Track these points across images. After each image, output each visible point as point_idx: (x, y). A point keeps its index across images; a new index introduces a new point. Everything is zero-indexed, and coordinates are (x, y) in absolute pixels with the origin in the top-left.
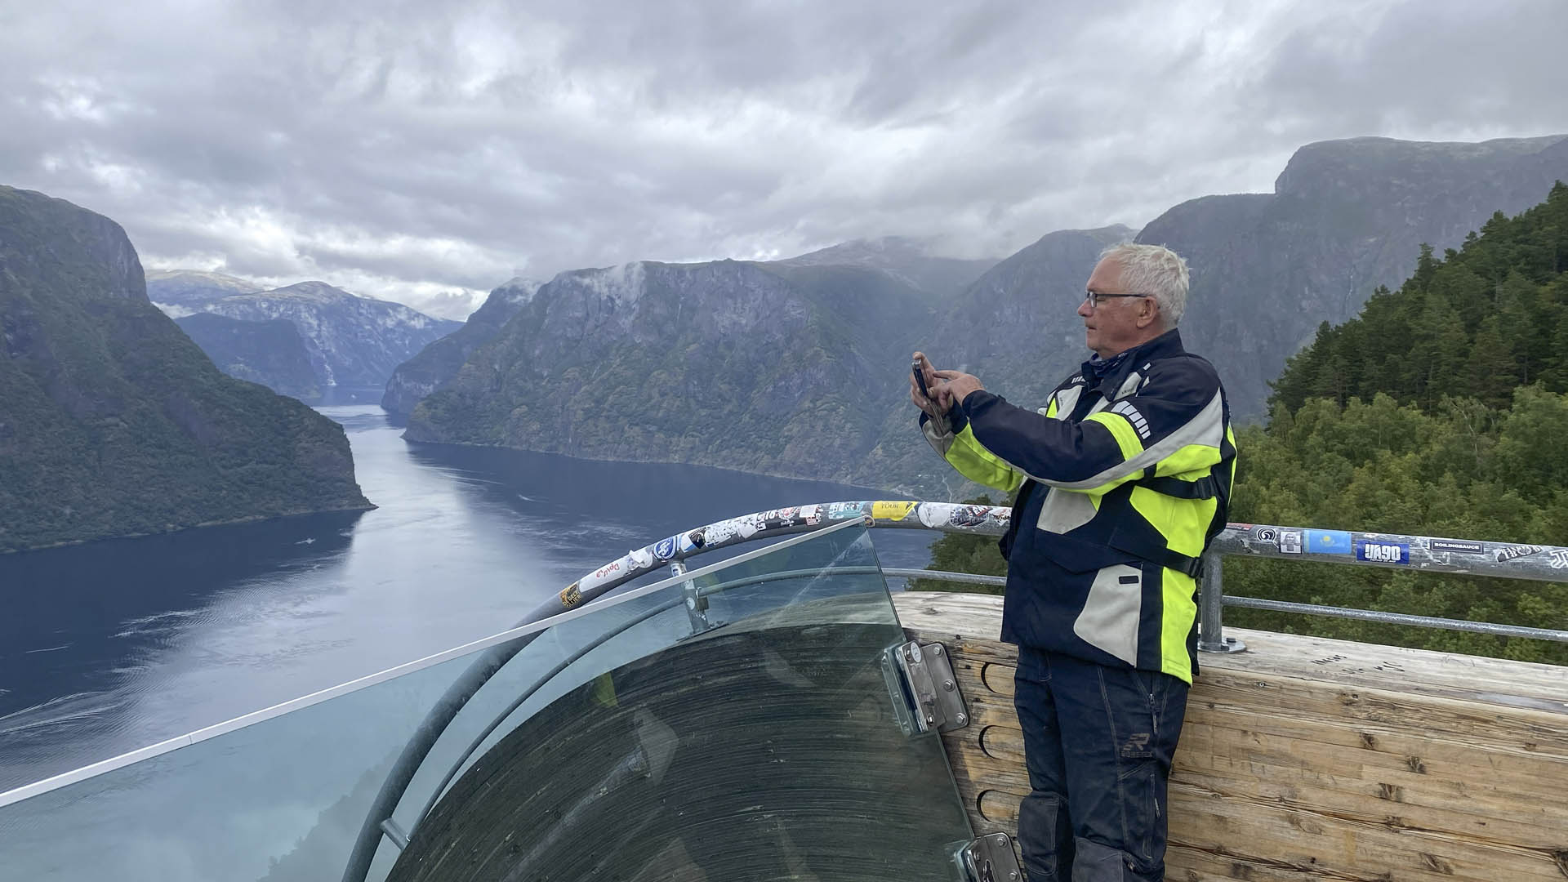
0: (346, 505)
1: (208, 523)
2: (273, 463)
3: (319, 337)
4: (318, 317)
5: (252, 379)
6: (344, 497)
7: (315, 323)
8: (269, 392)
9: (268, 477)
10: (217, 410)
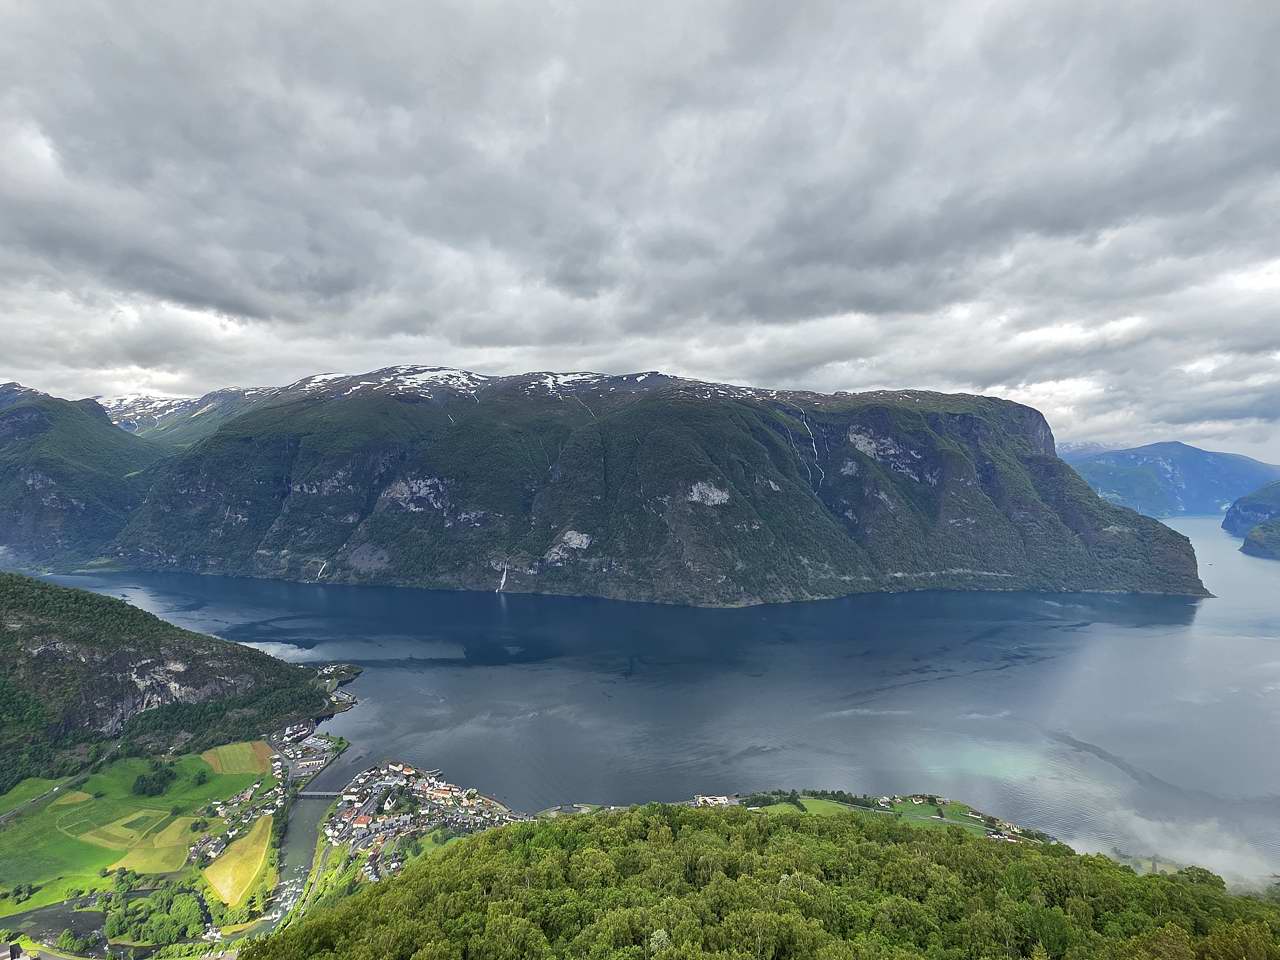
0: (1190, 593)
1: (1090, 591)
2: (1135, 559)
3: (1172, 478)
4: (1172, 464)
5: (1122, 504)
6: (1188, 587)
7: (1170, 468)
8: (1133, 512)
9: (1131, 567)
10: (1097, 522)
